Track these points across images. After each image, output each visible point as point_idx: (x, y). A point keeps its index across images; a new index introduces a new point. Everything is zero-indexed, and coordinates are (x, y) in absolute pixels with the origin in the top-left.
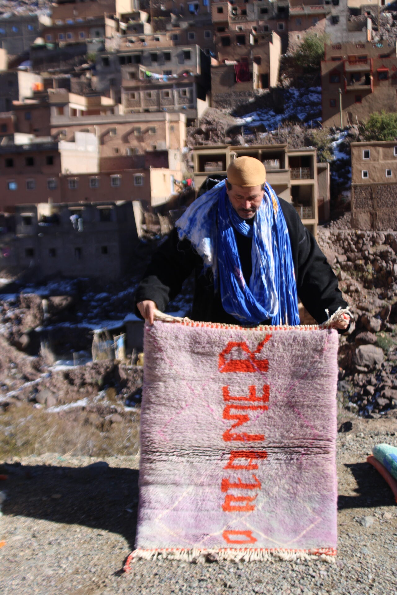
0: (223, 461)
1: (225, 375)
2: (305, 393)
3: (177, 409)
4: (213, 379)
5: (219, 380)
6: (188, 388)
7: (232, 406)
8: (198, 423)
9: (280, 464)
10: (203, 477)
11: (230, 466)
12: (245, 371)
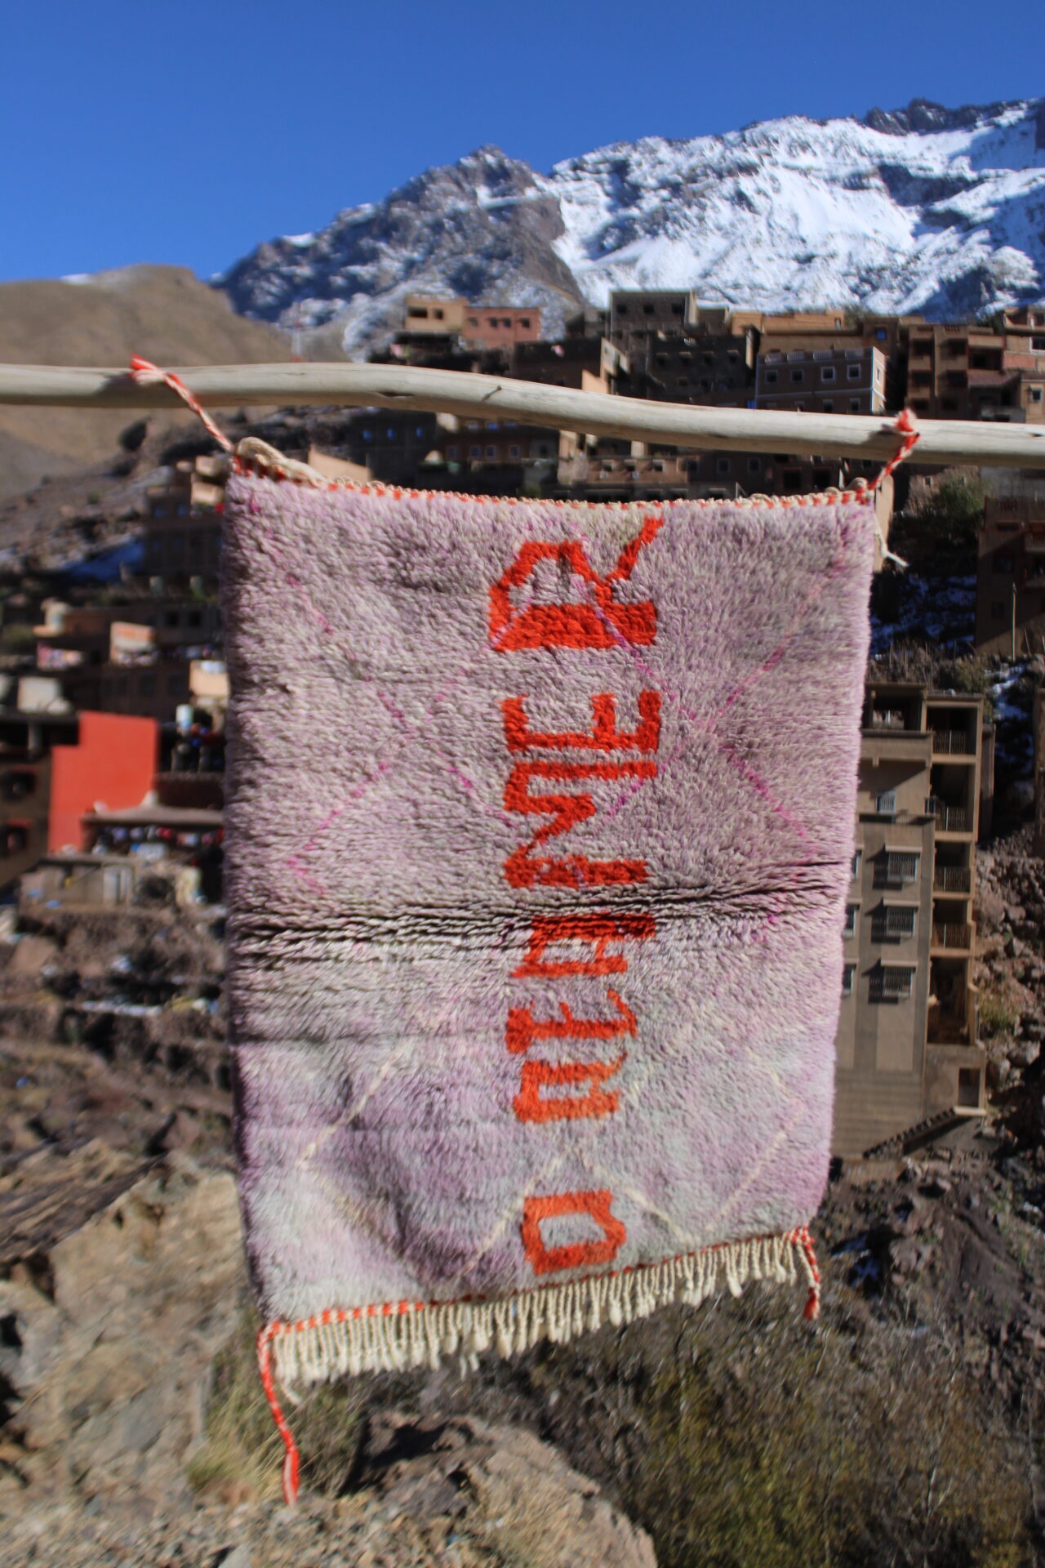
0: (508, 952)
1: (514, 661)
2: (778, 716)
3: (351, 780)
4: (467, 674)
5: (493, 678)
6: (382, 708)
7: (536, 768)
8: (419, 826)
9: (699, 950)
10: (447, 1006)
11: (531, 967)
12: (579, 643)
